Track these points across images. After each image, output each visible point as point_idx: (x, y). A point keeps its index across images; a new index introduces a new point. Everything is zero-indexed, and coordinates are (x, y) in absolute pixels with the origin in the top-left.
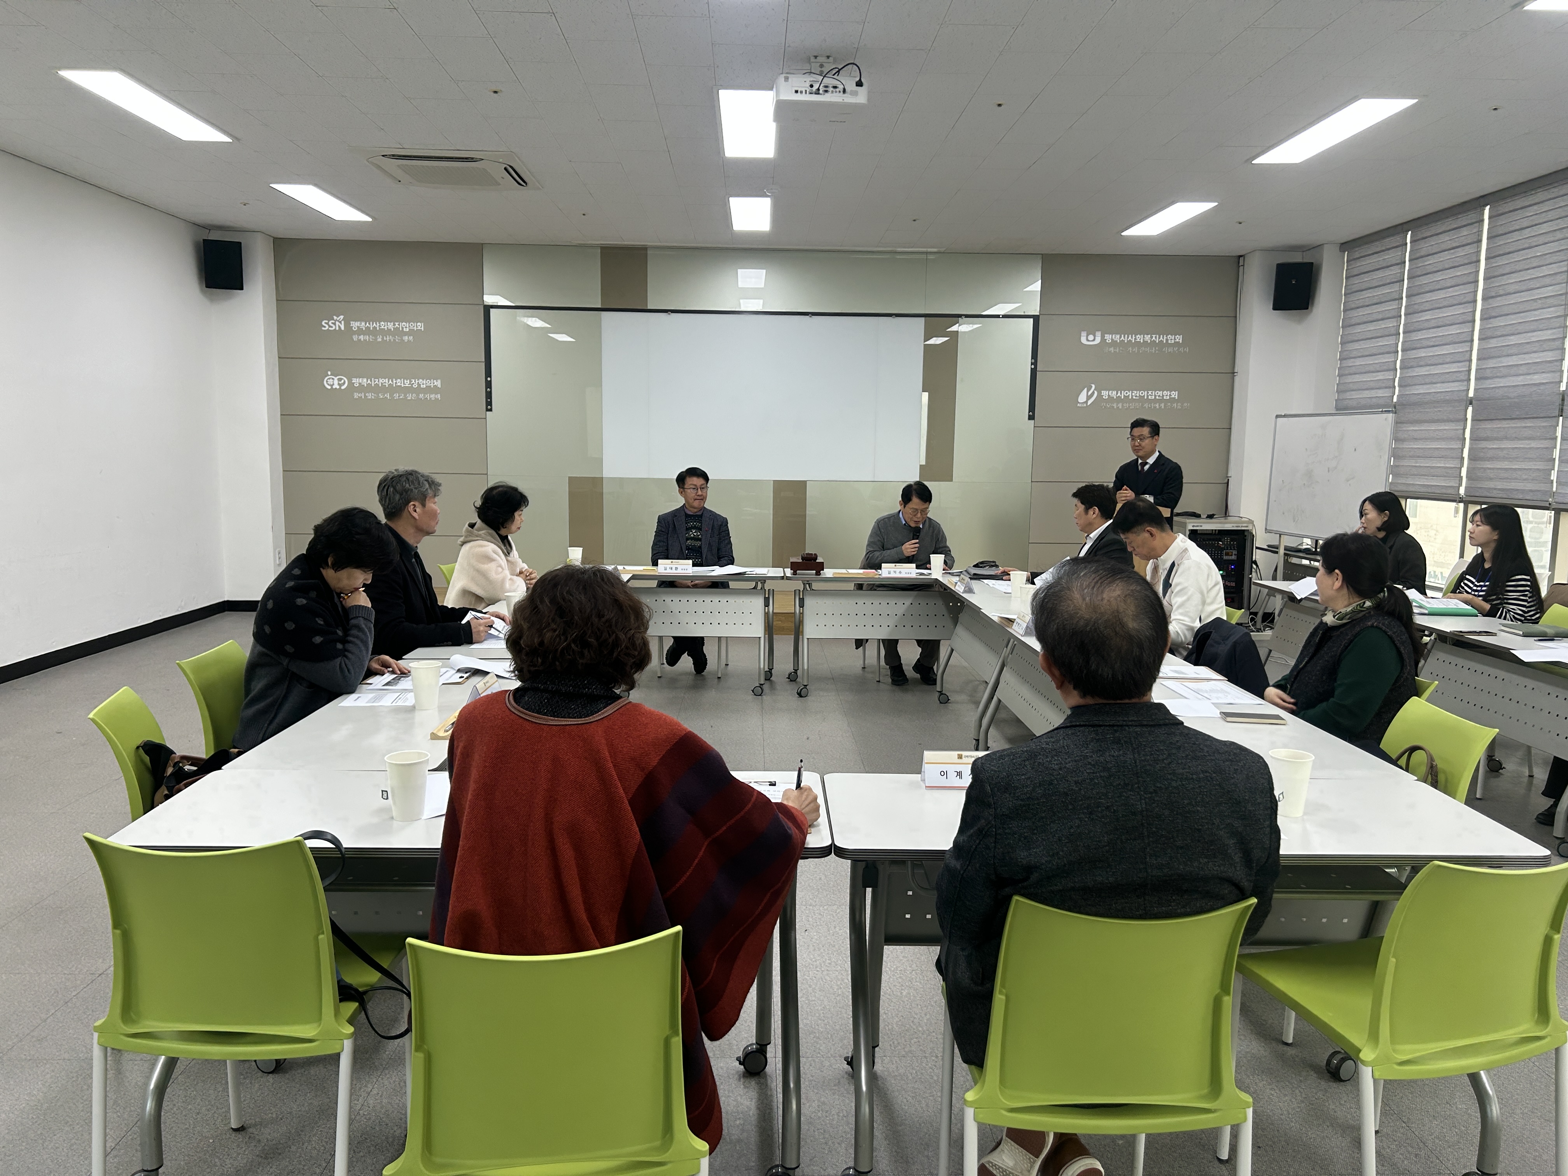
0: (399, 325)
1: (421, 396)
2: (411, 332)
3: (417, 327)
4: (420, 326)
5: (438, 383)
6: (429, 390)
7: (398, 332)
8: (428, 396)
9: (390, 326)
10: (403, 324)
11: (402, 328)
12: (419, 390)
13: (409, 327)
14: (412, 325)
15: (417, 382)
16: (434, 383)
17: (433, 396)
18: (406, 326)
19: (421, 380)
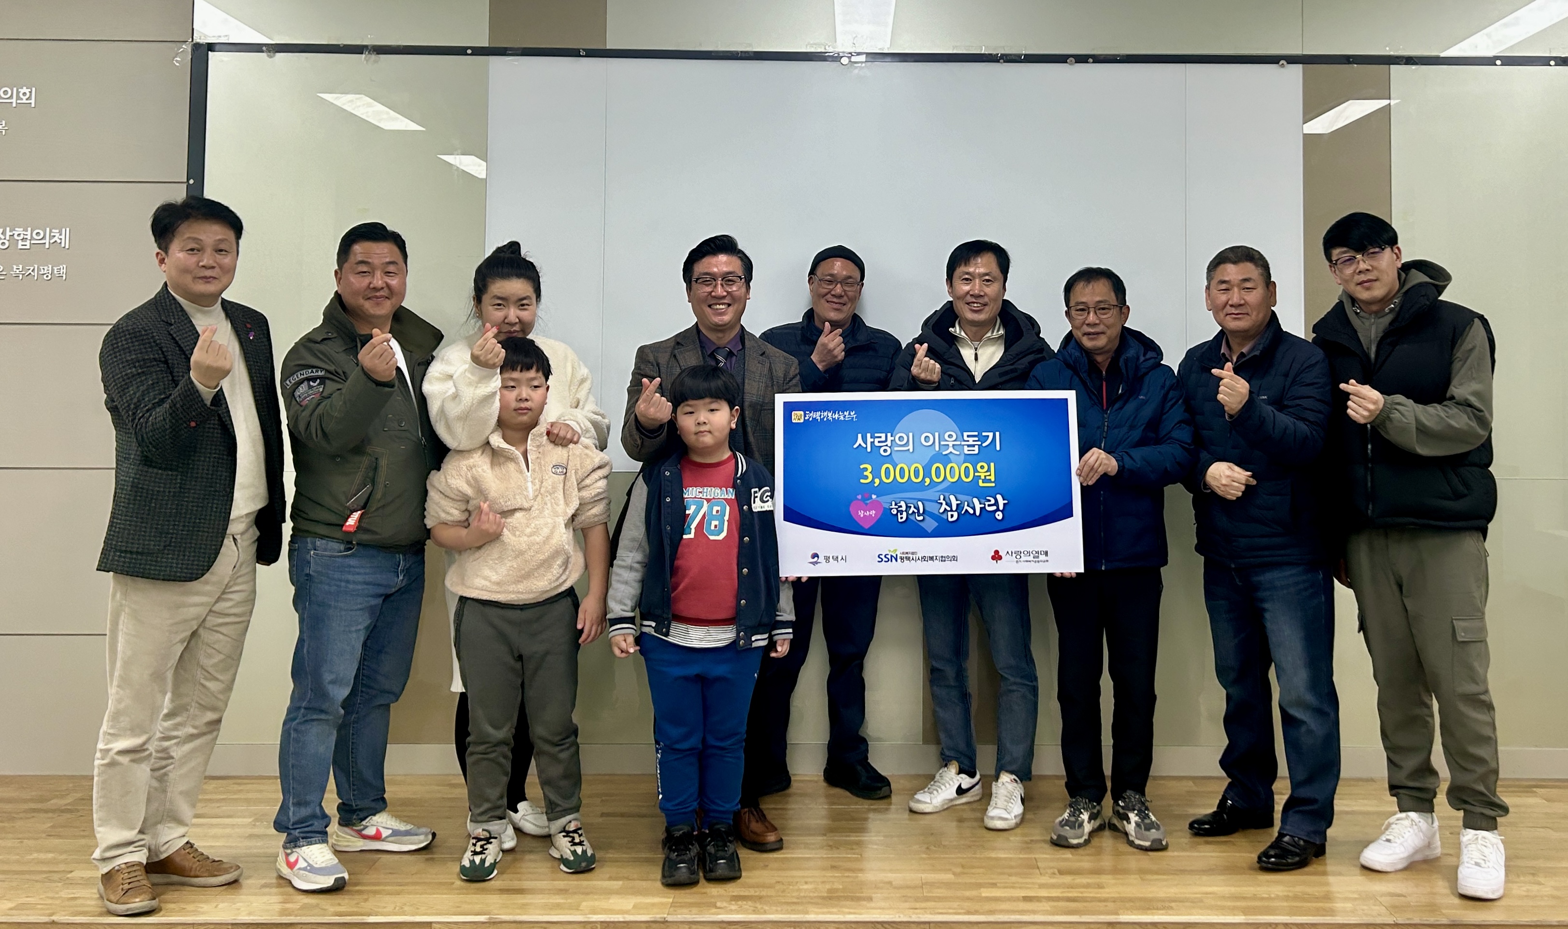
1: (18, 269)
4: (26, 95)
5: (63, 237)
6: (38, 253)
8: (34, 269)
12: (13, 255)
15: (8, 233)
16: (52, 237)
17: (47, 269)
19: (19, 230)
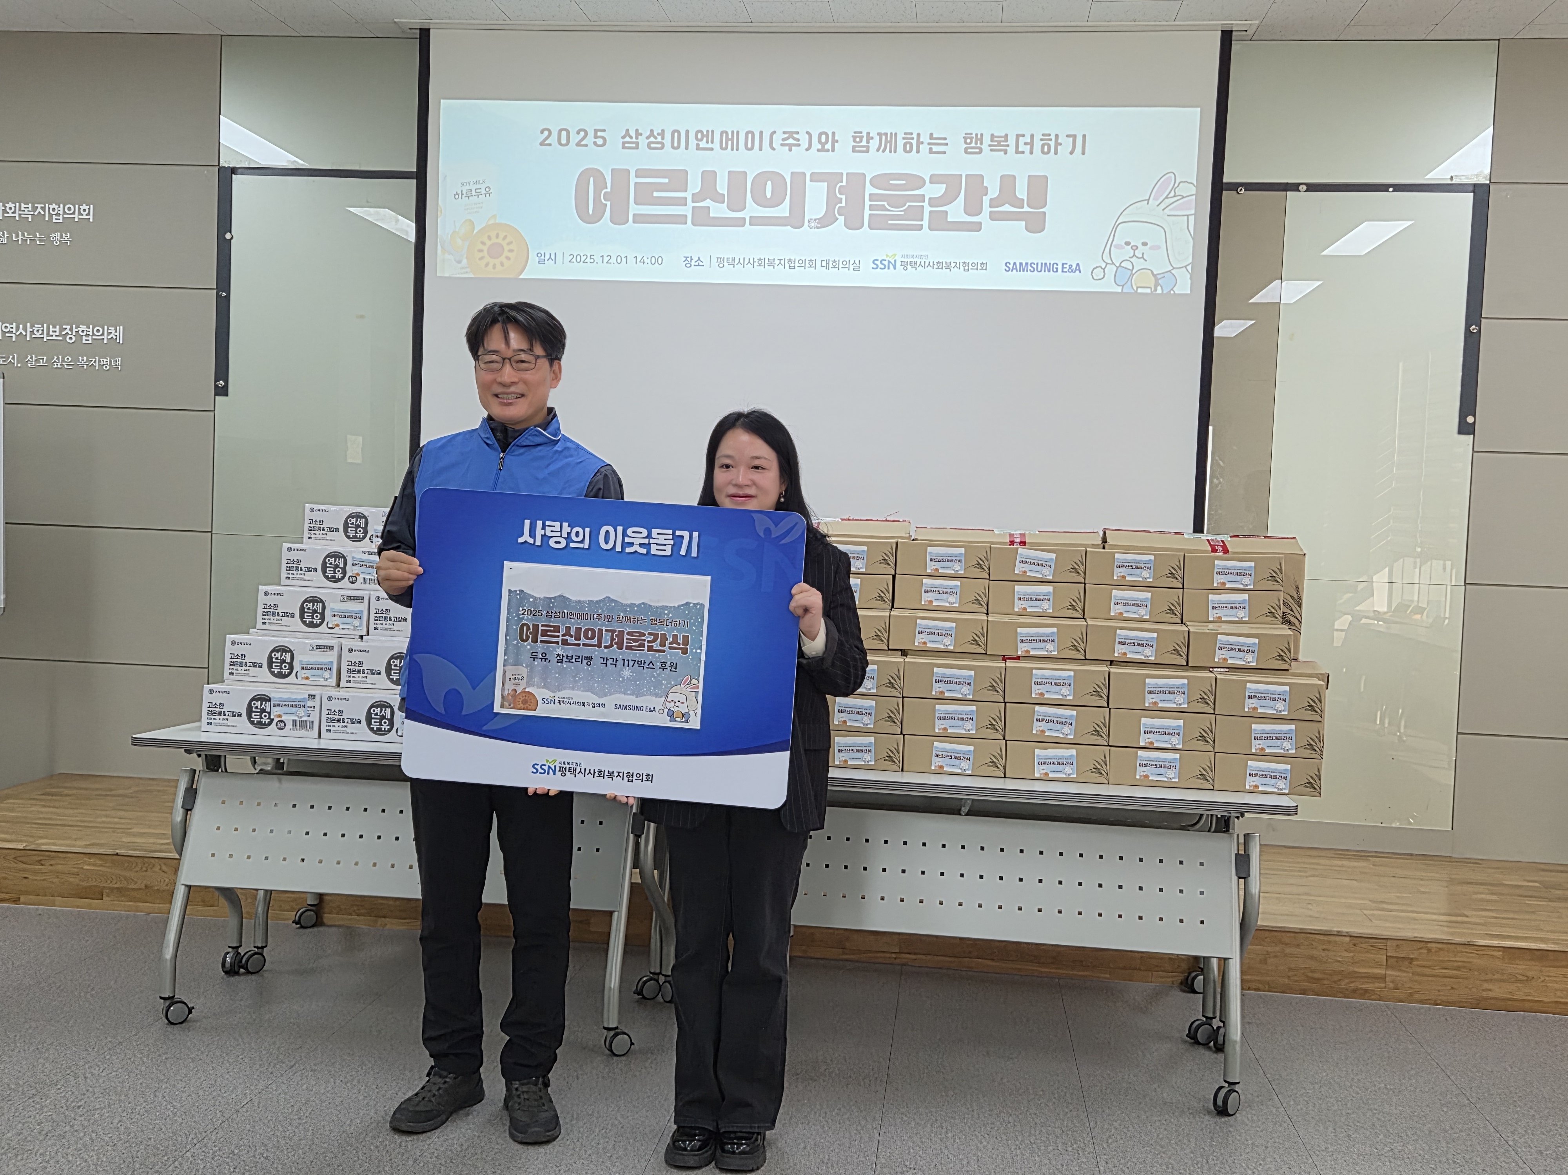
0: (43, 209)
1: (83, 360)
2: (68, 225)
3: (80, 214)
4: (86, 212)
5: (118, 333)
6: (99, 348)
7: (40, 223)
8: (95, 361)
9: (27, 210)
10: (51, 207)
11: (51, 215)
12: (79, 348)
13: (64, 213)
14: (69, 209)
15: (74, 330)
16: (109, 334)
17: (106, 361)
18: (56, 212)
19: (83, 327)
